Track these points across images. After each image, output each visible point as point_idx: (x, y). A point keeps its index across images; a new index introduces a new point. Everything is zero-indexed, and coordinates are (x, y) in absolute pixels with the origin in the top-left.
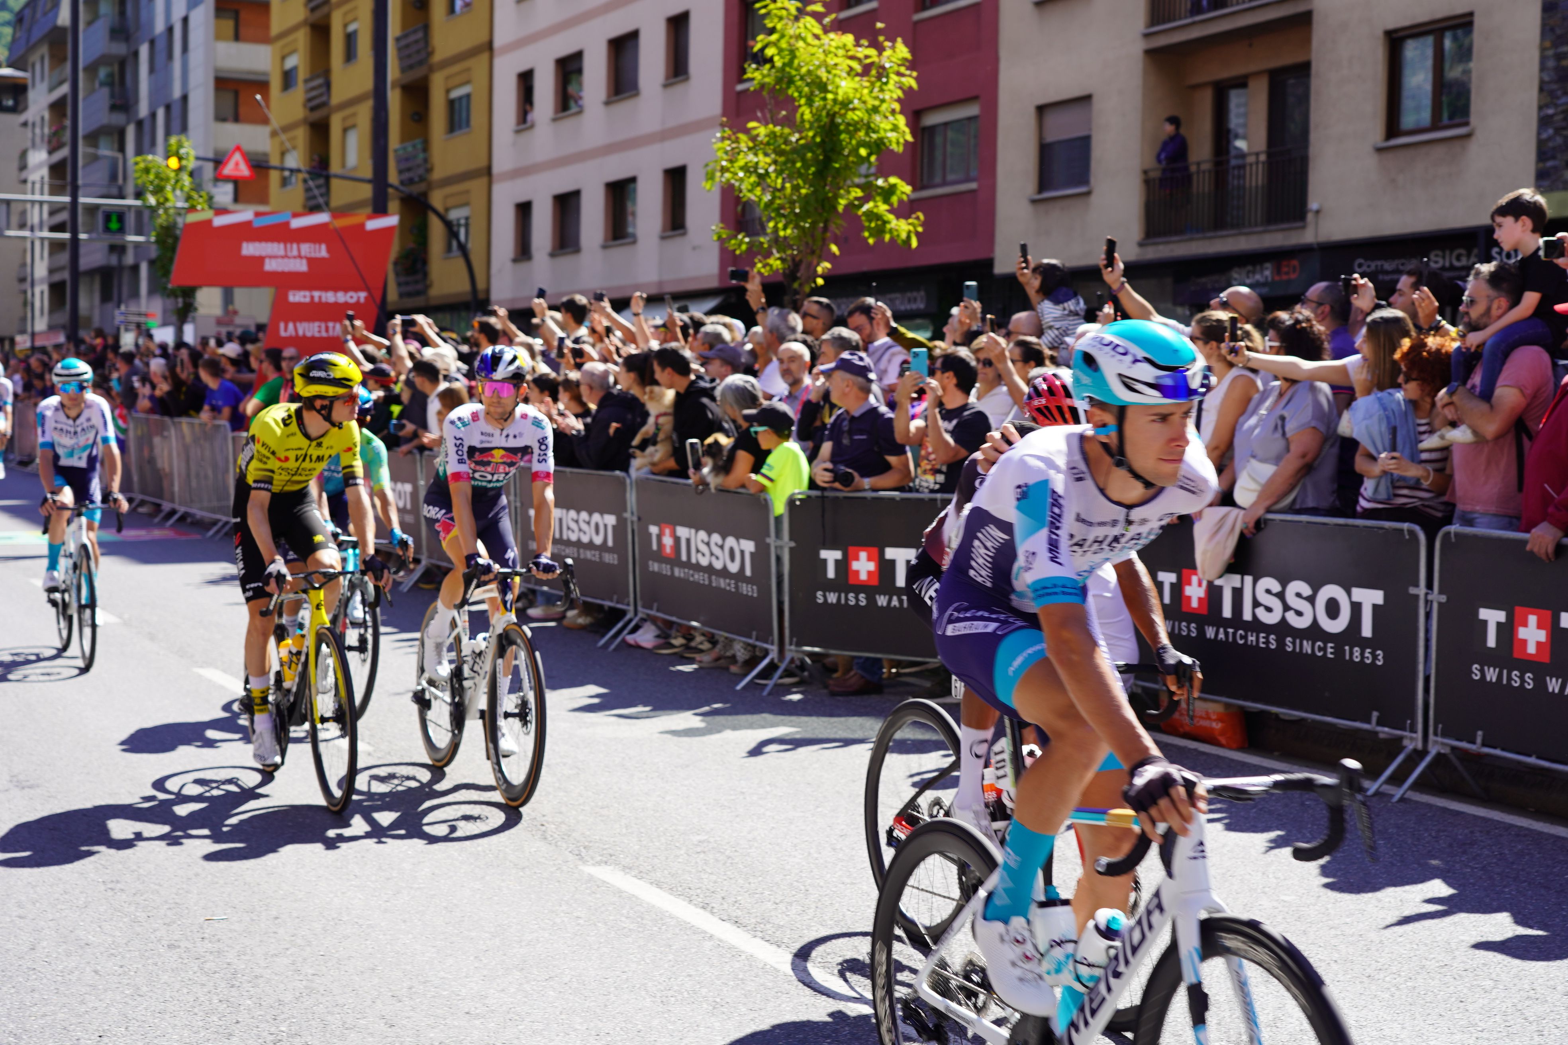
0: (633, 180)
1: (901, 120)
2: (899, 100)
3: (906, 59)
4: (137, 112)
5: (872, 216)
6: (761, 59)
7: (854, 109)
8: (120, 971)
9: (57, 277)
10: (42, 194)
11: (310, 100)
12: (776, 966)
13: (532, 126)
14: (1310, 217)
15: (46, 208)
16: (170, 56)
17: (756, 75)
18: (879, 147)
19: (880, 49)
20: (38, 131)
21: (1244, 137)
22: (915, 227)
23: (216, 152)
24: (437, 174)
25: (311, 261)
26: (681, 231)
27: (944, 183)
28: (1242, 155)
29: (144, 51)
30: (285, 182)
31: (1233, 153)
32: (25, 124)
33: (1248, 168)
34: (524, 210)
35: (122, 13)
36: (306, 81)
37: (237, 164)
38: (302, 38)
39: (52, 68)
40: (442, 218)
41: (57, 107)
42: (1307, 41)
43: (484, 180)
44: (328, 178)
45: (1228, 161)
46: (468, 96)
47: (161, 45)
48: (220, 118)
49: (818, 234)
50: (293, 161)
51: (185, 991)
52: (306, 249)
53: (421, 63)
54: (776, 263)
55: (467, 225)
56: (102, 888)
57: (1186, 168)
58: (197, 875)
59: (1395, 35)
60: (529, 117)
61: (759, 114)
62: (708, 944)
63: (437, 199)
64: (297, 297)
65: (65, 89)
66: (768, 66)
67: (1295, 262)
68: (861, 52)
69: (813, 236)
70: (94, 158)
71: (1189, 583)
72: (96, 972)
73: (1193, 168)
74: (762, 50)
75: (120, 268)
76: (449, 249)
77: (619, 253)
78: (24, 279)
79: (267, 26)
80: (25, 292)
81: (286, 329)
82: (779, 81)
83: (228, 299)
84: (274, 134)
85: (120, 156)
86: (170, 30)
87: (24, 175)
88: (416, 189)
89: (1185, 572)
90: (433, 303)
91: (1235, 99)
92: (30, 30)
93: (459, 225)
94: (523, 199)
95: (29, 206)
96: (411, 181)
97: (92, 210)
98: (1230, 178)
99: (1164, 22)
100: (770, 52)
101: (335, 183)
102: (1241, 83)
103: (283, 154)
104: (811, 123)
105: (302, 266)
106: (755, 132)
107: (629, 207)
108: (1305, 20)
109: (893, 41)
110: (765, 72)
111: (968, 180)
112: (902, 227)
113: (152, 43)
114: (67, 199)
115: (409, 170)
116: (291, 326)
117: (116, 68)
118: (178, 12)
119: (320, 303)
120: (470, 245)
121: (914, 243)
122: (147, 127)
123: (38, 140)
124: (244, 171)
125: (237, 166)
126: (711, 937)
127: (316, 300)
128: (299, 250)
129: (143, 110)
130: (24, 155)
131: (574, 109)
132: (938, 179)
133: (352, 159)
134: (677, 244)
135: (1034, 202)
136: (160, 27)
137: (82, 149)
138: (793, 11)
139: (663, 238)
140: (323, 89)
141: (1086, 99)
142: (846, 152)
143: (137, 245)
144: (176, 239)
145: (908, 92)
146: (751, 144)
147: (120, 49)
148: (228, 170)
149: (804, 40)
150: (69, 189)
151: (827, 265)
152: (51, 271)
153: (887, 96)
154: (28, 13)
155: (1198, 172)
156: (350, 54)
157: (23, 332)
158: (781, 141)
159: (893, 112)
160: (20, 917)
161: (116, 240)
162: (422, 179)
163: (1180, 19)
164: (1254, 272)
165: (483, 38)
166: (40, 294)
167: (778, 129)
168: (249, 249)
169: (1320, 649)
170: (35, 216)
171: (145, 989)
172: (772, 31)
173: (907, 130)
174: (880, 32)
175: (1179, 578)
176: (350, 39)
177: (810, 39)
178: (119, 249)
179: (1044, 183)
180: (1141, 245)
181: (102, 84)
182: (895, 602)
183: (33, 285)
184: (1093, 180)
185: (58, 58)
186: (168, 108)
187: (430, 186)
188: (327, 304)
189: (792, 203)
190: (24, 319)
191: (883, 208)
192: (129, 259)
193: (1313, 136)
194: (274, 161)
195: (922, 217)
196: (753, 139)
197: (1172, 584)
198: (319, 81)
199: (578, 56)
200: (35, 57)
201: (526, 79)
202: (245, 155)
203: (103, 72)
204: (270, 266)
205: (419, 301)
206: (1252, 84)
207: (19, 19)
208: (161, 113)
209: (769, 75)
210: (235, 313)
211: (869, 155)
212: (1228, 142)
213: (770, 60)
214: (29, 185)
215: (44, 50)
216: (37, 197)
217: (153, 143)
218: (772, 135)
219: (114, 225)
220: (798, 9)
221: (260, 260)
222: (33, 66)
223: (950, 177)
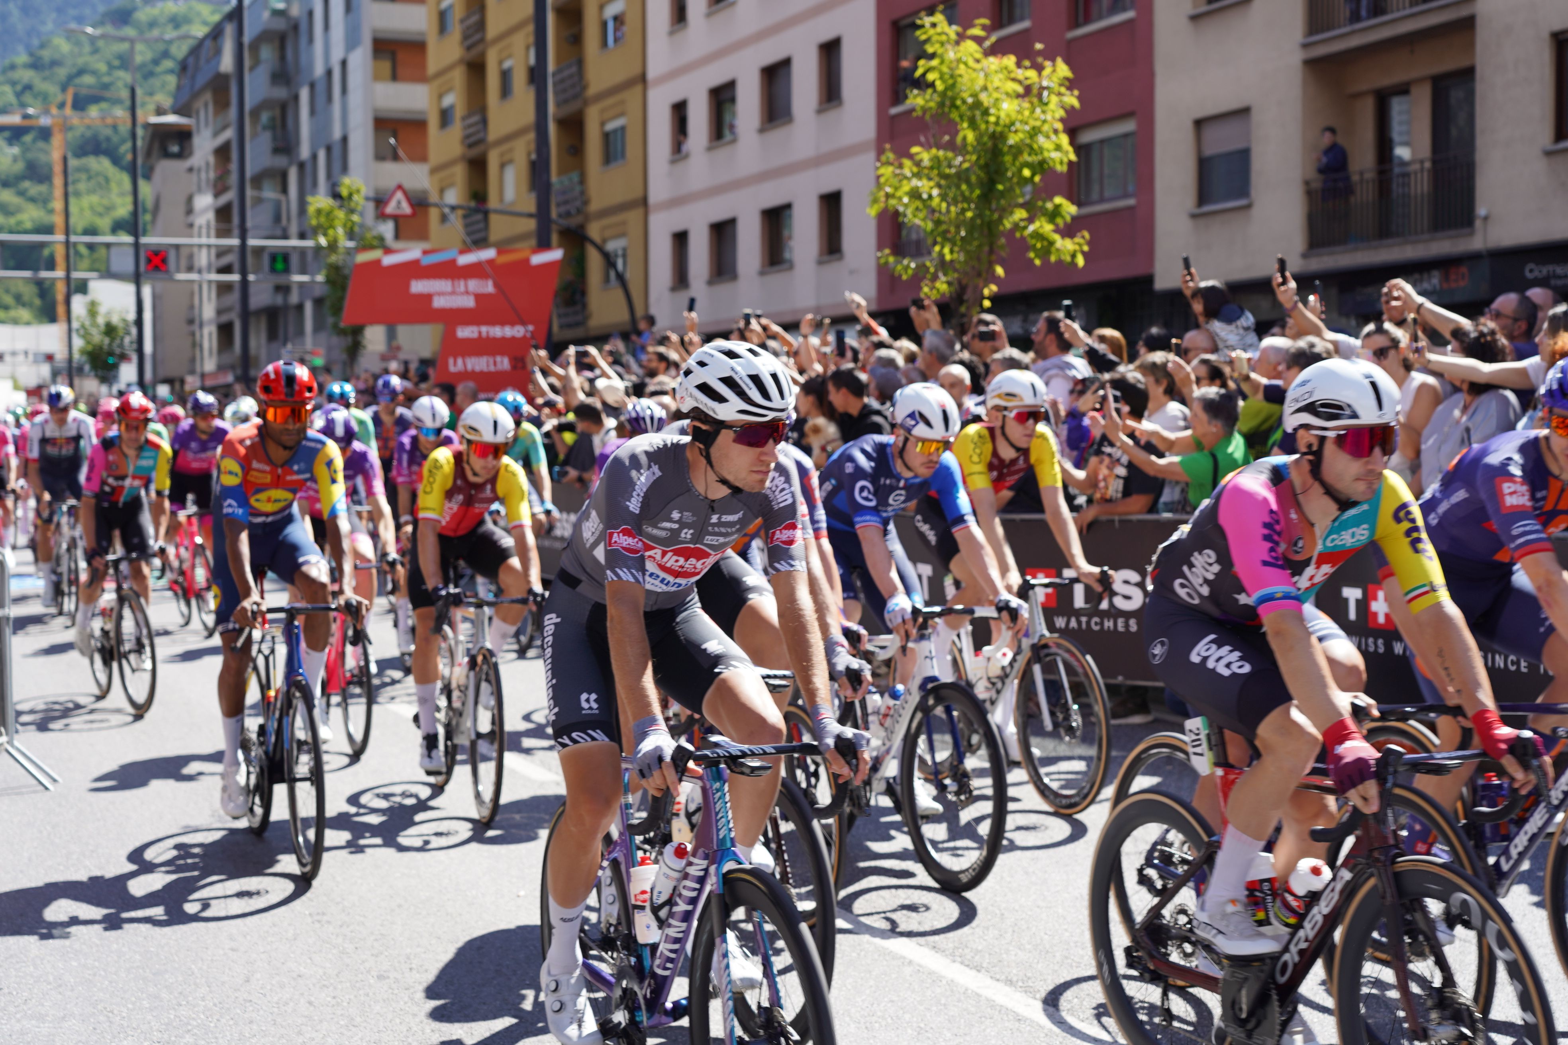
0: (788, 206)
1: (1064, 140)
2: (1062, 120)
3: (1067, 79)
4: (298, 154)
5: (1037, 235)
6: (922, 84)
7: (1016, 132)
8: (334, 1002)
9: (225, 318)
10: (208, 236)
11: (467, 137)
12: (979, 991)
13: (687, 156)
14: (1478, 223)
15: (213, 251)
16: (329, 98)
17: (917, 100)
18: (1041, 167)
19: (1040, 69)
20: (203, 175)
21: (1406, 144)
22: (1080, 245)
23: (377, 191)
24: (594, 206)
25: (478, 297)
26: (837, 256)
27: (1102, 200)
28: (1403, 163)
29: (304, 94)
30: (444, 218)
31: (1396, 161)
32: (191, 170)
33: (1413, 177)
34: (681, 239)
35: (283, 58)
36: (464, 119)
37: (399, 203)
38: (458, 76)
39: (216, 113)
40: (600, 249)
41: (222, 152)
42: (1470, 45)
43: (640, 211)
44: (486, 213)
45: (1391, 170)
46: (623, 129)
47: (320, 88)
48: (380, 157)
49: (984, 257)
50: (453, 197)
51: (398, 1021)
52: (473, 285)
53: (576, 97)
54: (942, 286)
55: (624, 256)
56: (309, 920)
57: (1347, 178)
58: (400, 906)
59: (1561, 37)
60: (685, 148)
61: (922, 139)
62: (908, 970)
63: (594, 231)
64: (465, 332)
65: (229, 134)
66: (930, 91)
67: (1464, 270)
68: (1020, 74)
69: (979, 259)
70: (259, 201)
71: (1375, 598)
72: (310, 1003)
73: (1355, 178)
74: (924, 75)
75: (286, 307)
76: (607, 279)
77: (777, 279)
78: (192, 321)
79: (423, 65)
80: (193, 334)
81: (455, 364)
82: (941, 105)
83: (391, 335)
84: (434, 171)
85: (282, 198)
86: (329, 73)
87: (191, 219)
88: (573, 222)
89: (1371, 587)
90: (593, 333)
91: (1398, 107)
92: (193, 78)
93: (616, 256)
94: (679, 228)
95: (195, 250)
96: (568, 214)
97: (259, 251)
98: (1394, 186)
99: (1322, 30)
100: (931, 77)
101: (494, 218)
102: (1403, 90)
103: (442, 191)
104: (974, 147)
105: (469, 302)
106: (918, 158)
107: (786, 233)
108: (1468, 24)
109: (1053, 60)
110: (928, 97)
111: (1126, 196)
112: (1065, 246)
113: (312, 86)
114: (235, 242)
115: (566, 202)
116: (460, 361)
117: (277, 112)
118: (337, 54)
119: (488, 338)
120: (628, 276)
121: (1080, 261)
122: (308, 168)
123: (203, 184)
124: (406, 209)
125: (399, 205)
126: (910, 962)
127: (484, 334)
128: (466, 286)
129: (305, 152)
130: (190, 200)
131: (728, 136)
132: (1095, 196)
133: (510, 193)
134: (834, 269)
135: (1194, 216)
136: (319, 70)
137: (249, 192)
138: (953, 36)
139: (820, 263)
140: (480, 126)
141: (1244, 112)
142: (1009, 174)
143: (301, 285)
144: (345, 278)
145: (1070, 111)
146: (915, 169)
147: (281, 93)
148: (390, 209)
149: (966, 64)
150: (236, 231)
151: (994, 288)
152: (219, 312)
153: (1049, 117)
154: (191, 61)
155: (1362, 181)
156: (506, 90)
157: (192, 372)
158: (945, 164)
159: (1056, 131)
160: (233, 950)
161: (281, 280)
162: (579, 211)
163: (1339, 27)
164: (1421, 281)
165: (636, 70)
166: (209, 336)
167: (941, 153)
168: (418, 287)
169: (1513, 663)
170: (203, 259)
171: (358, 1019)
172: (932, 56)
173: (1070, 149)
174: (1039, 53)
175: (1365, 594)
176: (506, 76)
177: (971, 63)
178: (283, 289)
179: (1204, 195)
180: (1305, 256)
181: (265, 128)
182: (1073, 623)
183: (201, 326)
184: (1254, 193)
185: (222, 104)
186: (329, 149)
187: (588, 218)
188: (495, 339)
189: (958, 228)
190: (193, 360)
191: (1048, 228)
192: (294, 298)
193: (1480, 142)
194: (434, 198)
195: (1087, 235)
196: (918, 164)
197: (1358, 601)
198: (475, 118)
199: (731, 85)
200: (199, 104)
201: (680, 110)
202: (405, 193)
203: (265, 117)
204: (439, 303)
205: (579, 332)
206: (1415, 91)
207: (183, 67)
208: (322, 155)
209: (931, 100)
210: (398, 348)
211: (1033, 175)
212: (1391, 149)
213: (932, 85)
214: (196, 229)
215: (208, 96)
216: (204, 240)
217: (315, 184)
218: (936, 160)
219: (280, 266)
220: (958, 34)
221: (427, 298)
222: (198, 113)
223: (1107, 194)
